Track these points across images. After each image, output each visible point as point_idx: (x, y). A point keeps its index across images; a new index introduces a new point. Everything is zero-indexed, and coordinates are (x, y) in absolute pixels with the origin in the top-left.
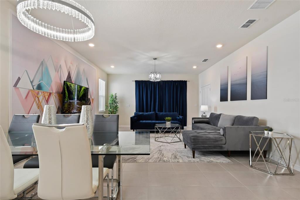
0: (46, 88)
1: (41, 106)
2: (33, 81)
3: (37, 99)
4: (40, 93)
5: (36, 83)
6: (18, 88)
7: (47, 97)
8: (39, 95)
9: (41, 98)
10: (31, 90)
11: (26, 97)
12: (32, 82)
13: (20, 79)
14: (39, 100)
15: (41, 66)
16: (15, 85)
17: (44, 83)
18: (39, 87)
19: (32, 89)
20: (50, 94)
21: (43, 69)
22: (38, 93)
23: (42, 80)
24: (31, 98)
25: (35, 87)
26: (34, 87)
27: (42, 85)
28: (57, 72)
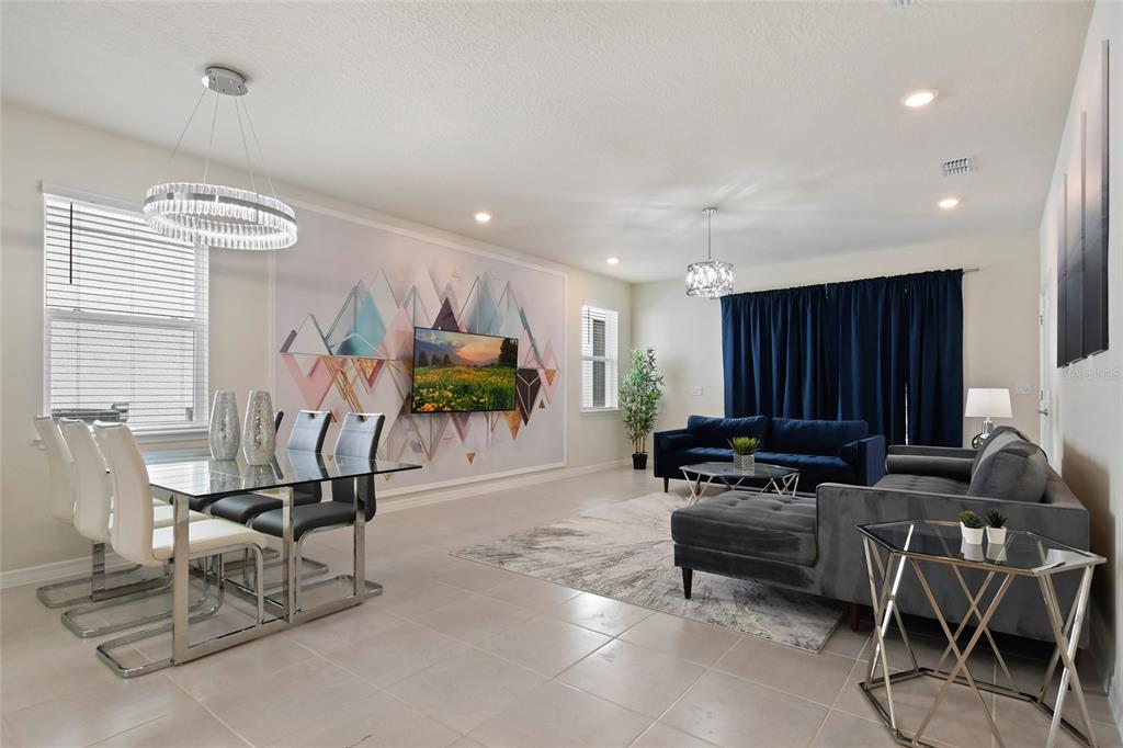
0: (368, 349)
1: (352, 392)
2: (328, 336)
3: (340, 377)
4: (350, 363)
5: (337, 340)
6: (291, 354)
7: (369, 371)
8: (346, 368)
9: (351, 374)
10: (324, 357)
11: (311, 374)
12: (325, 339)
13: (296, 334)
14: (345, 378)
15: (353, 299)
16: (285, 349)
17: (360, 339)
18: (347, 349)
19: (328, 354)
20: (380, 363)
21: (359, 305)
22: (344, 363)
23: (355, 332)
24: (324, 375)
25: (334, 350)
26: (332, 349)
27: (355, 343)
28: (402, 308)
